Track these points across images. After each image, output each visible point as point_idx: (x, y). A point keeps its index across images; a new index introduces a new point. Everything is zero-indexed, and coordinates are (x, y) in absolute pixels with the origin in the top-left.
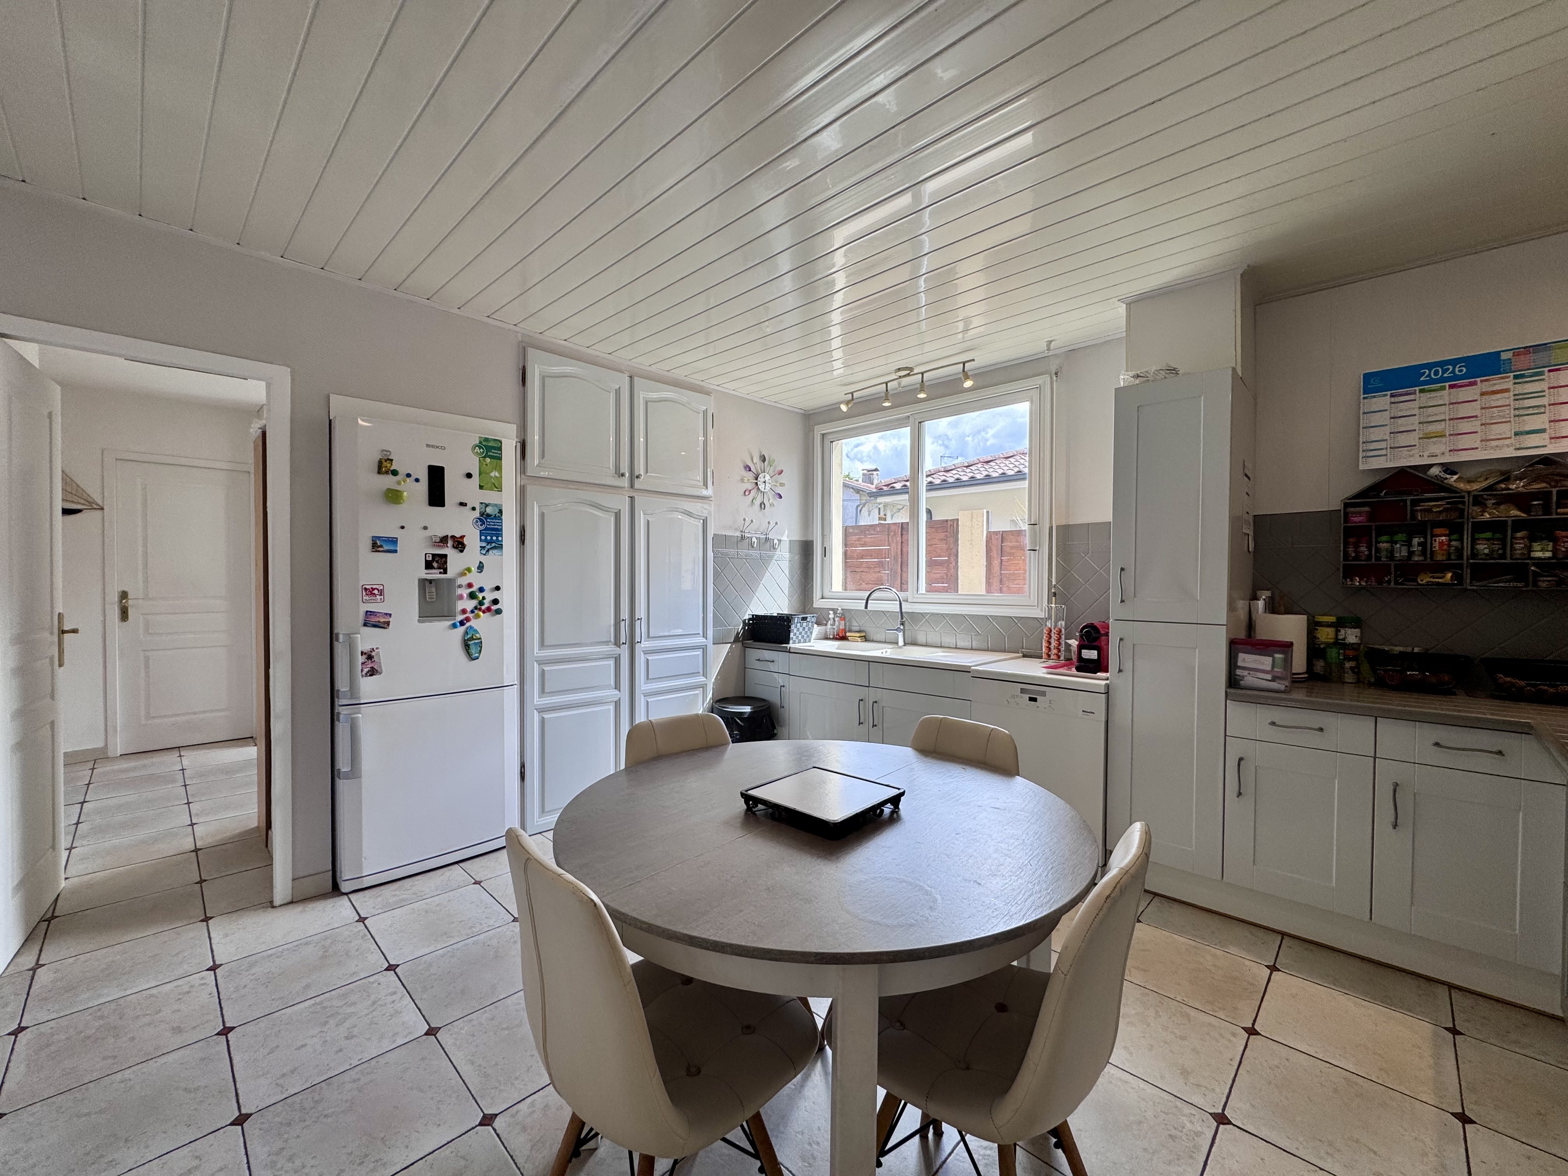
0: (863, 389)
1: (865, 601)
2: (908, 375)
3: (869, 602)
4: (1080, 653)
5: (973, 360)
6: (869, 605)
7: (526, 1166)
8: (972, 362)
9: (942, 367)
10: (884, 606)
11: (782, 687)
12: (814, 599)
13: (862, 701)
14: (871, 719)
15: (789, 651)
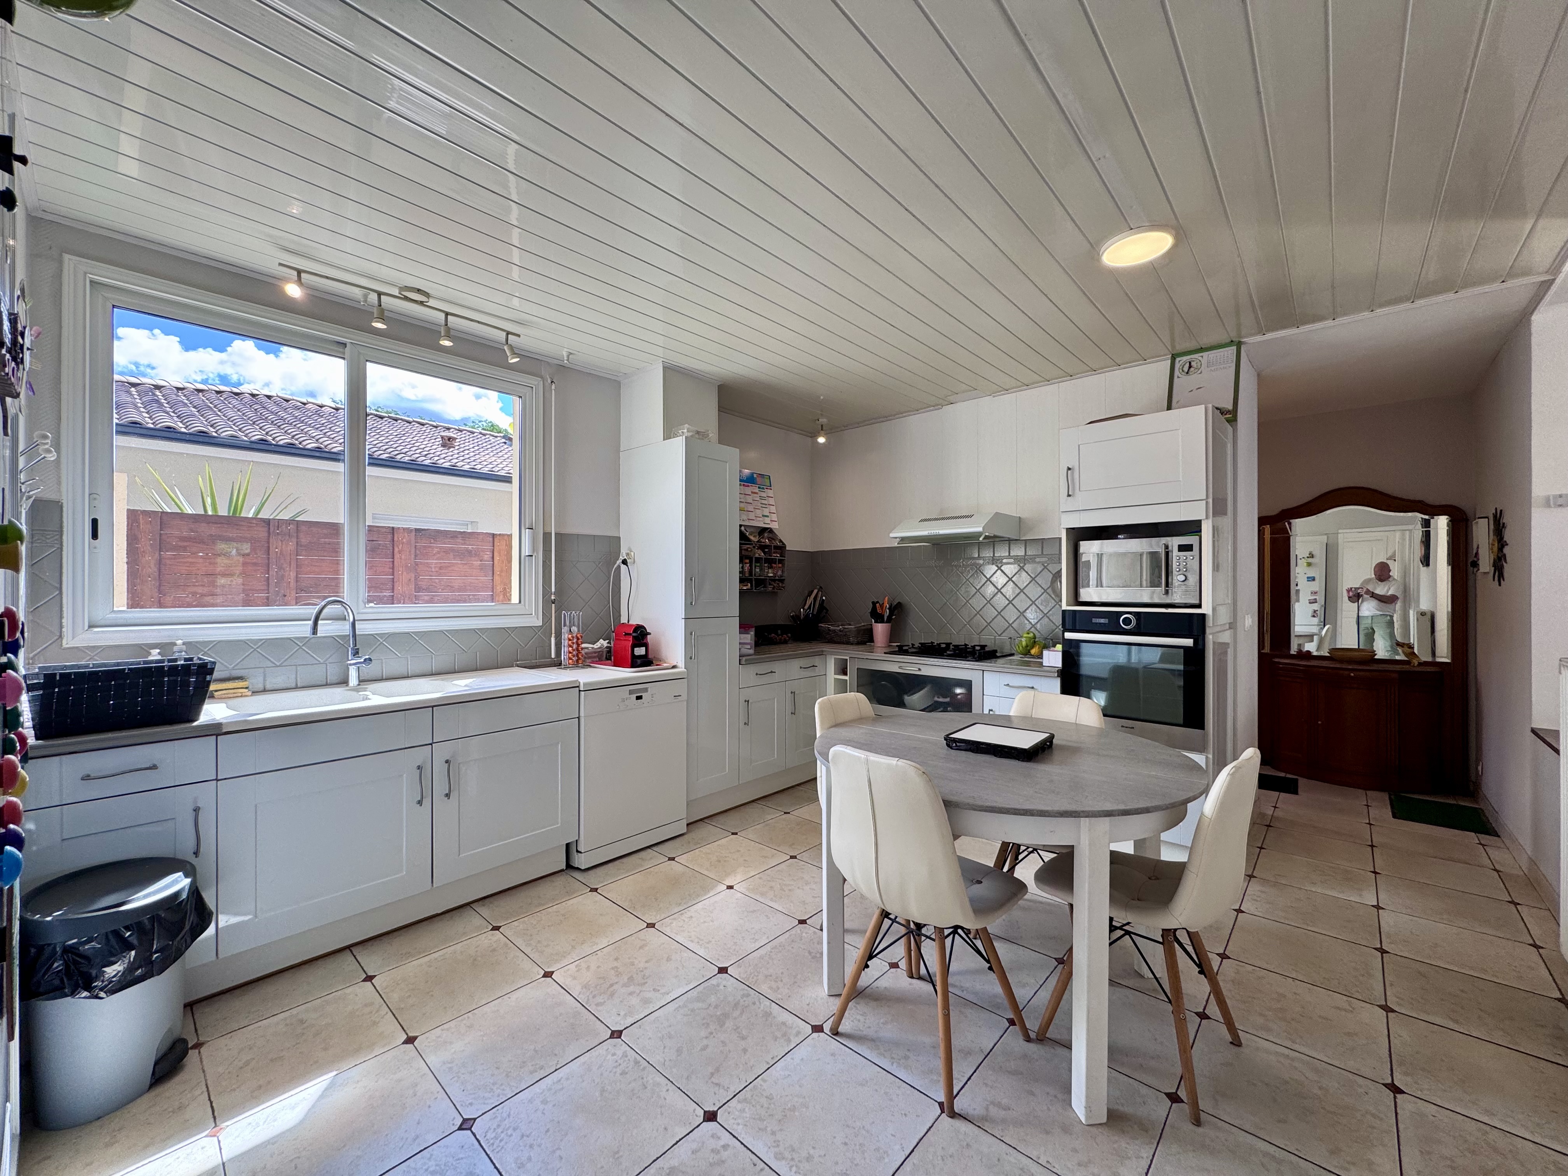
0: (327, 278)
1: (311, 623)
2: (421, 303)
3: (320, 622)
4: (633, 651)
5: (519, 336)
6: (319, 628)
7: (1145, 1155)
8: (517, 338)
9: (479, 322)
10: (286, 629)
11: (197, 810)
12: (67, 630)
13: (419, 767)
14: (440, 787)
15: (216, 730)
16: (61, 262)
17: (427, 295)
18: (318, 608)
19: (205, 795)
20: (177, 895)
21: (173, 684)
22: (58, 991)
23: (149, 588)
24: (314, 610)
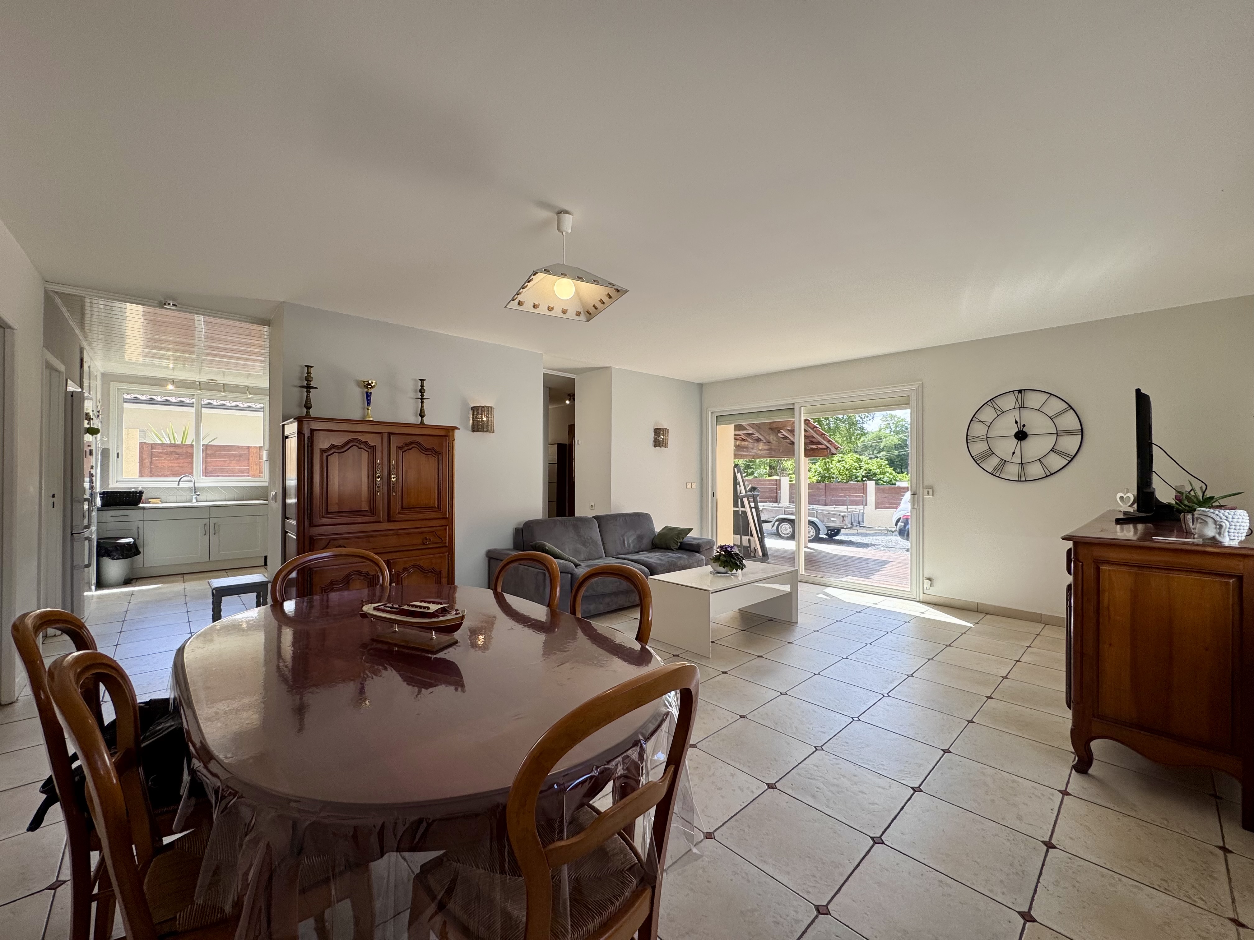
10: (168, 484)
11: (138, 528)
12: (110, 483)
13: (205, 525)
14: (212, 531)
15: (144, 508)
16: (109, 384)
17: (216, 380)
18: (180, 478)
19: (140, 524)
20: (130, 542)
21: (133, 495)
22: (103, 556)
23: (147, 471)
24: (178, 479)
